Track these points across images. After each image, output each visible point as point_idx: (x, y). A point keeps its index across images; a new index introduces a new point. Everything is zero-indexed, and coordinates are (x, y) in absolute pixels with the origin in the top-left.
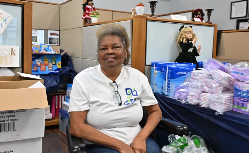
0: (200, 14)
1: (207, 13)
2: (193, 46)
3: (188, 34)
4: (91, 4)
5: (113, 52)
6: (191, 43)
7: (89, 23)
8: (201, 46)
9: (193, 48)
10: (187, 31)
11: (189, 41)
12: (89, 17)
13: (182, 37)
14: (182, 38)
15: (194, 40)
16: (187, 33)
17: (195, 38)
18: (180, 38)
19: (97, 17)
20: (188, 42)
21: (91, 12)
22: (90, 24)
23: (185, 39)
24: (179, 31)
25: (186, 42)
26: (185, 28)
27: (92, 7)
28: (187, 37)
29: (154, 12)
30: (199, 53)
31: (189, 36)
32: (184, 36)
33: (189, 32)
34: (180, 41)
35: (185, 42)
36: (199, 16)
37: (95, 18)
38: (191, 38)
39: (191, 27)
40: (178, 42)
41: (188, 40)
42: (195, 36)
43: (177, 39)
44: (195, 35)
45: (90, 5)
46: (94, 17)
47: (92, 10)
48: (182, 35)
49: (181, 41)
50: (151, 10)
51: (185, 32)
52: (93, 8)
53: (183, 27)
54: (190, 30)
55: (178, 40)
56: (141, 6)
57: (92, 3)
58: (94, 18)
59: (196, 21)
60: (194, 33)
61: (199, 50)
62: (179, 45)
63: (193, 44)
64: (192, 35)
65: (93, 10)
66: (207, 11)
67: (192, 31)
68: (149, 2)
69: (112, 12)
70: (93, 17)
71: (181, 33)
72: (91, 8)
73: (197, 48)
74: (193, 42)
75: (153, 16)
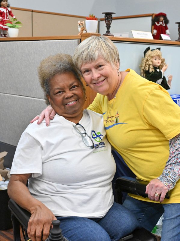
0: (164, 21)
1: (178, 27)
2: (163, 77)
3: (155, 60)
4: (5, 6)
5: (73, 93)
6: (160, 72)
7: (3, 36)
8: (172, 76)
9: (162, 79)
10: (154, 55)
11: (157, 68)
12: (4, 27)
13: (147, 64)
14: (147, 66)
15: (164, 68)
16: (155, 58)
17: (164, 66)
18: (146, 65)
19: (18, 28)
20: (156, 71)
21: (7, 18)
22: (6, 39)
23: (151, 67)
24: (144, 55)
25: (154, 71)
26: (152, 51)
27: (7, 10)
28: (154, 64)
29: (110, 28)
30: (170, 86)
31: (157, 62)
32: (151, 63)
33: (156, 57)
34: (145, 70)
35: (152, 72)
36: (162, 23)
37: (14, 29)
38: (159, 65)
39: (159, 49)
40: (142, 71)
41: (155, 68)
42: (164, 62)
43: (141, 67)
44: (164, 60)
45: (5, 8)
46: (13, 27)
47: (7, 15)
48: (147, 60)
49: (147, 69)
50: (106, 25)
51: (152, 57)
52: (9, 11)
53: (148, 49)
54: (159, 53)
55: (143, 68)
56: (92, 19)
57: (7, 3)
58: (12, 29)
59: (165, 40)
60: (163, 57)
61: (170, 81)
62: (144, 75)
63: (162, 74)
64: (160, 61)
65: (9, 15)
66: (177, 25)
67: (161, 55)
68: (103, 13)
69: (31, 12)
70: (10, 27)
71: (146, 57)
72: (7, 13)
73: (167, 79)
74: (162, 71)
75: (109, 34)
